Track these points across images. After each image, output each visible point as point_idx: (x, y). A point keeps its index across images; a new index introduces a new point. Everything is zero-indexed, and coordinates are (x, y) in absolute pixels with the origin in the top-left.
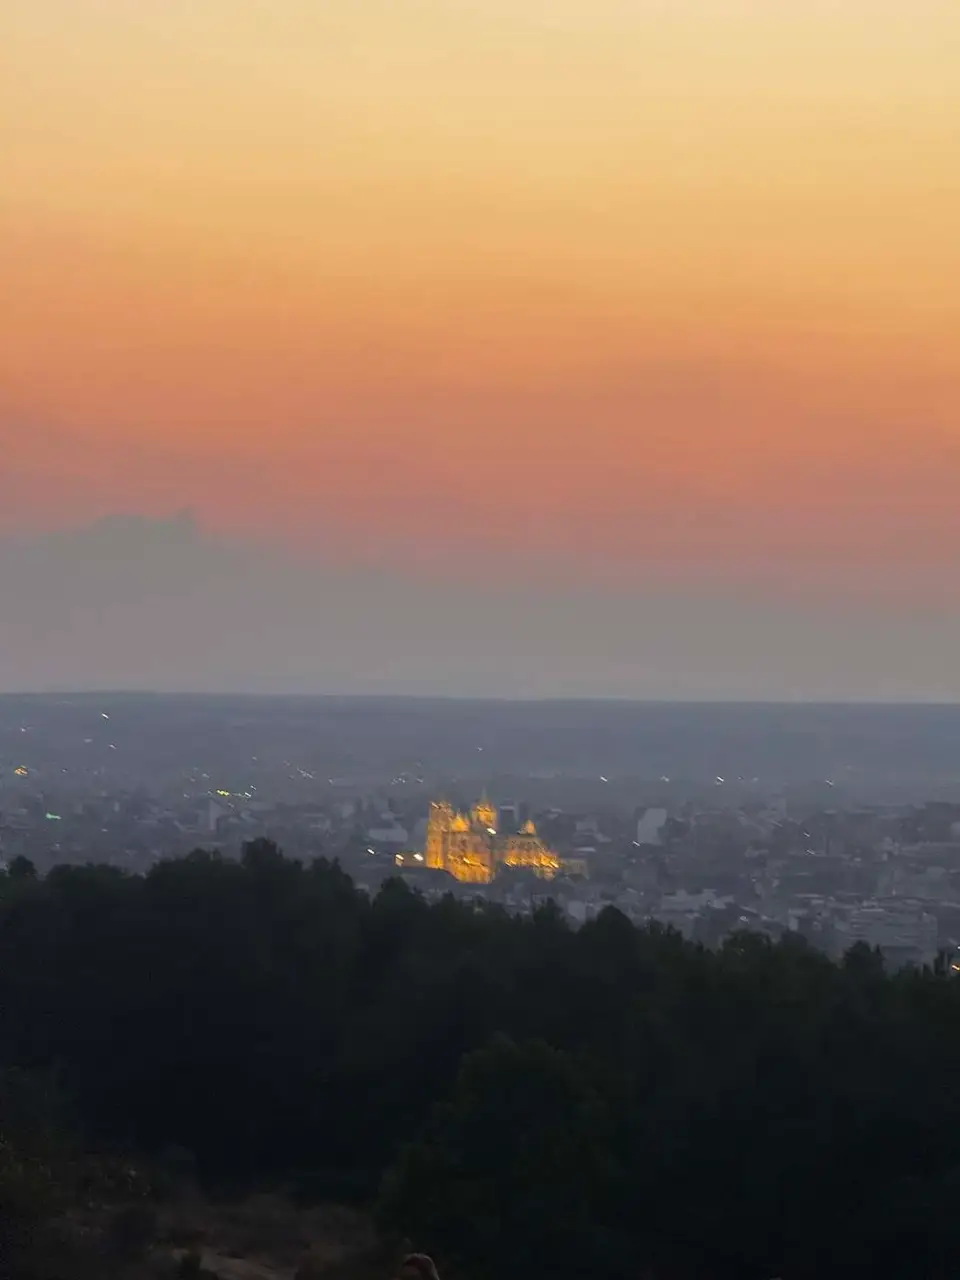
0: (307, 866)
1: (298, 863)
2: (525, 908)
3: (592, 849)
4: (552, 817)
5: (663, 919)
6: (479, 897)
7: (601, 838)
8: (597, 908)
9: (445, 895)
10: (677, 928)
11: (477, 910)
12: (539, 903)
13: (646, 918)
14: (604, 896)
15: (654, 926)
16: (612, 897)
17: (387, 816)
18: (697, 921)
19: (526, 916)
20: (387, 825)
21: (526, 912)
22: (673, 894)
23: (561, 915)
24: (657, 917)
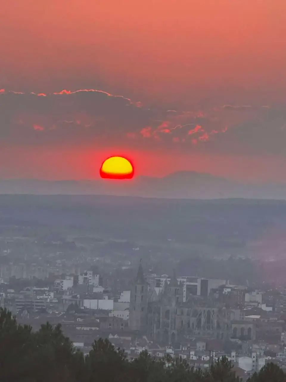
0: (36, 329)
1: (27, 329)
2: (205, 362)
3: (258, 317)
4: (226, 291)
6: (168, 355)
7: (264, 307)
8: (262, 363)
9: (142, 353)
12: (215, 359)
14: (267, 353)
16: (273, 355)
17: (98, 289)
19: (206, 369)
20: (97, 297)
21: (207, 366)
23: (232, 370)
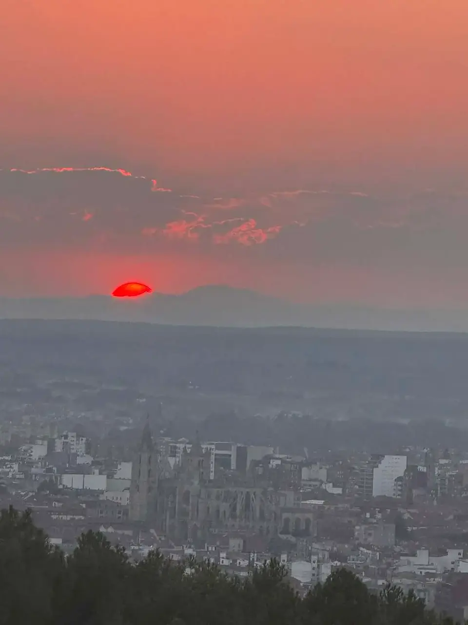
2: (241, 569)
3: (321, 502)
4: (274, 463)
5: (403, 584)
7: (330, 488)
8: (326, 571)
10: (419, 596)
11: (188, 571)
12: (259, 564)
13: (380, 582)
14: (333, 556)
15: (393, 593)
16: (343, 559)
17: (84, 460)
18: (440, 587)
20: (82, 470)
21: (243, 574)
22: (414, 555)
23: (285, 580)
24: (396, 581)
